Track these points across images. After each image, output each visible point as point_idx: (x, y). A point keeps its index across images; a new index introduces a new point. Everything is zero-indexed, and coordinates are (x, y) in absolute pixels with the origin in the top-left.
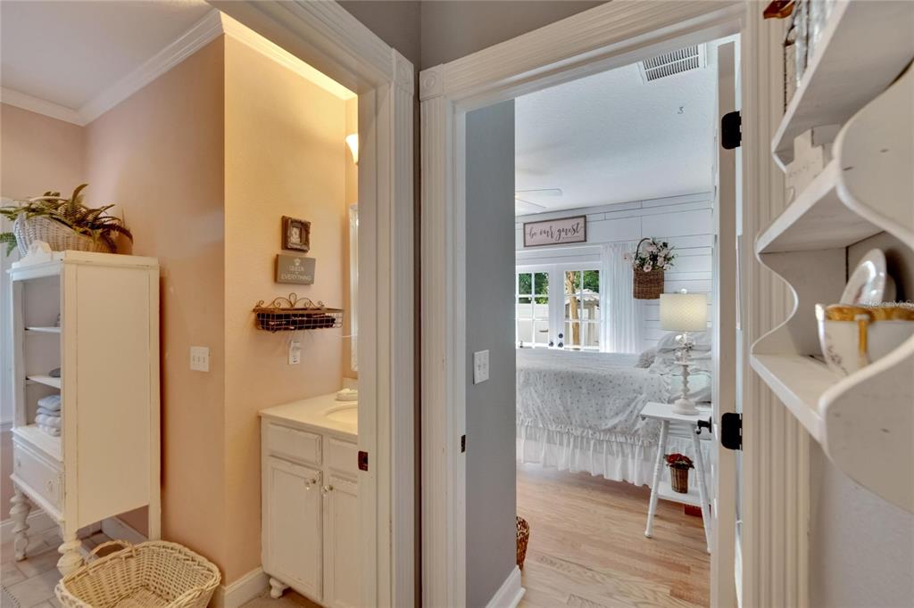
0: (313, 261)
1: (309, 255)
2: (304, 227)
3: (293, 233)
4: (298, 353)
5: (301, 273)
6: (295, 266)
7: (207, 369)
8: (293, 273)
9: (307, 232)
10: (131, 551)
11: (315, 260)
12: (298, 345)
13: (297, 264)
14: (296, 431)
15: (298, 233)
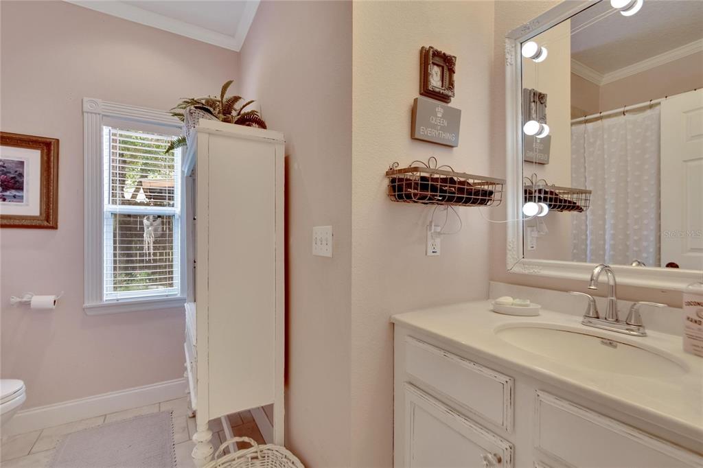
0: (457, 113)
1: (454, 103)
2: (447, 63)
3: (433, 72)
4: (438, 241)
5: (443, 129)
6: (437, 117)
7: (330, 255)
8: (434, 127)
9: (452, 71)
10: (256, 452)
11: (459, 111)
12: (439, 229)
13: (439, 115)
14: (456, 359)
15: (439, 73)
